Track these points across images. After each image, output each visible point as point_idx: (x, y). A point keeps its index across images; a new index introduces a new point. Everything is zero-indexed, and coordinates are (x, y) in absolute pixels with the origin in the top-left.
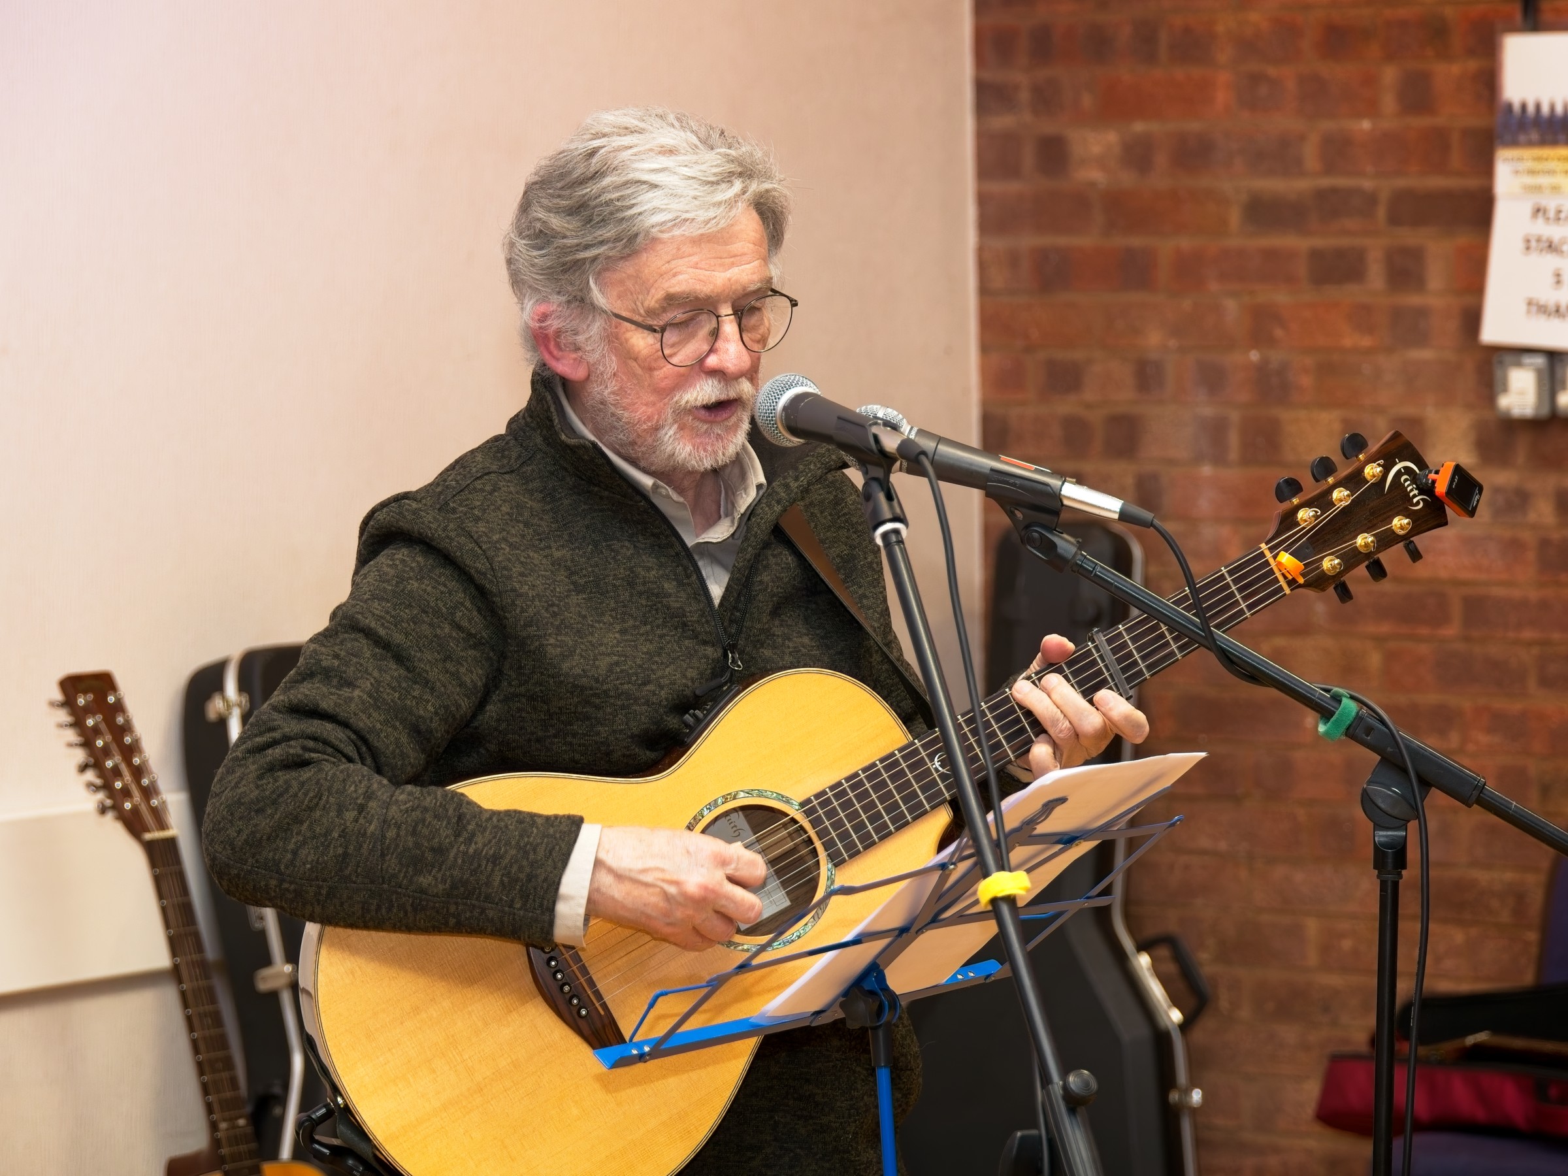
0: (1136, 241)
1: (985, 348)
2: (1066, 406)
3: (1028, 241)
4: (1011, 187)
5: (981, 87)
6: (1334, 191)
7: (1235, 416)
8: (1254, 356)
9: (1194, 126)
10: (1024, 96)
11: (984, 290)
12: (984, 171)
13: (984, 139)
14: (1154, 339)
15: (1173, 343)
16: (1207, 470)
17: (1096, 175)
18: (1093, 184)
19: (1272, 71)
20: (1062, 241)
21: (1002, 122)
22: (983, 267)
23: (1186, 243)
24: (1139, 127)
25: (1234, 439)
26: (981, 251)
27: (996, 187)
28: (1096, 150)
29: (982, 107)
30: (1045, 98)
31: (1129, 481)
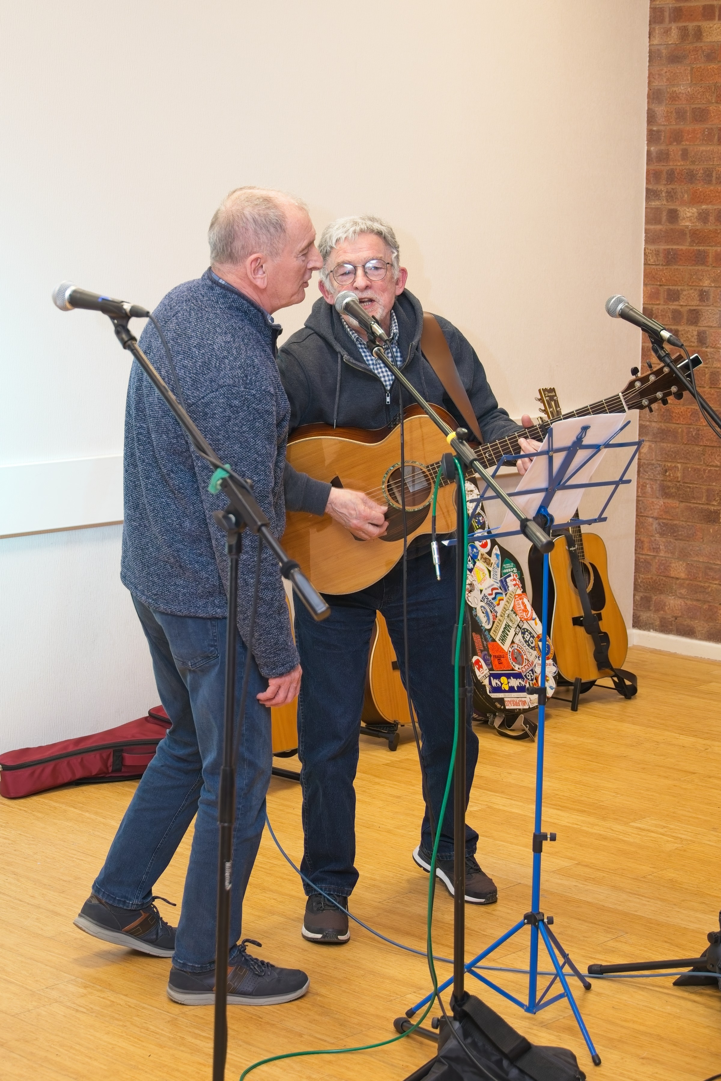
0: (702, 248)
1: (645, 285)
2: (673, 306)
3: (663, 247)
4: (659, 227)
5: (647, 190)
10: (664, 194)
11: (646, 264)
12: (647, 222)
13: (648, 209)
14: (707, 283)
15: (713, 285)
17: (687, 224)
18: (687, 227)
20: (675, 247)
21: (655, 204)
24: (704, 207)
26: (646, 249)
27: (652, 227)
28: (688, 215)
29: (648, 198)
30: (671, 196)
31: (695, 333)
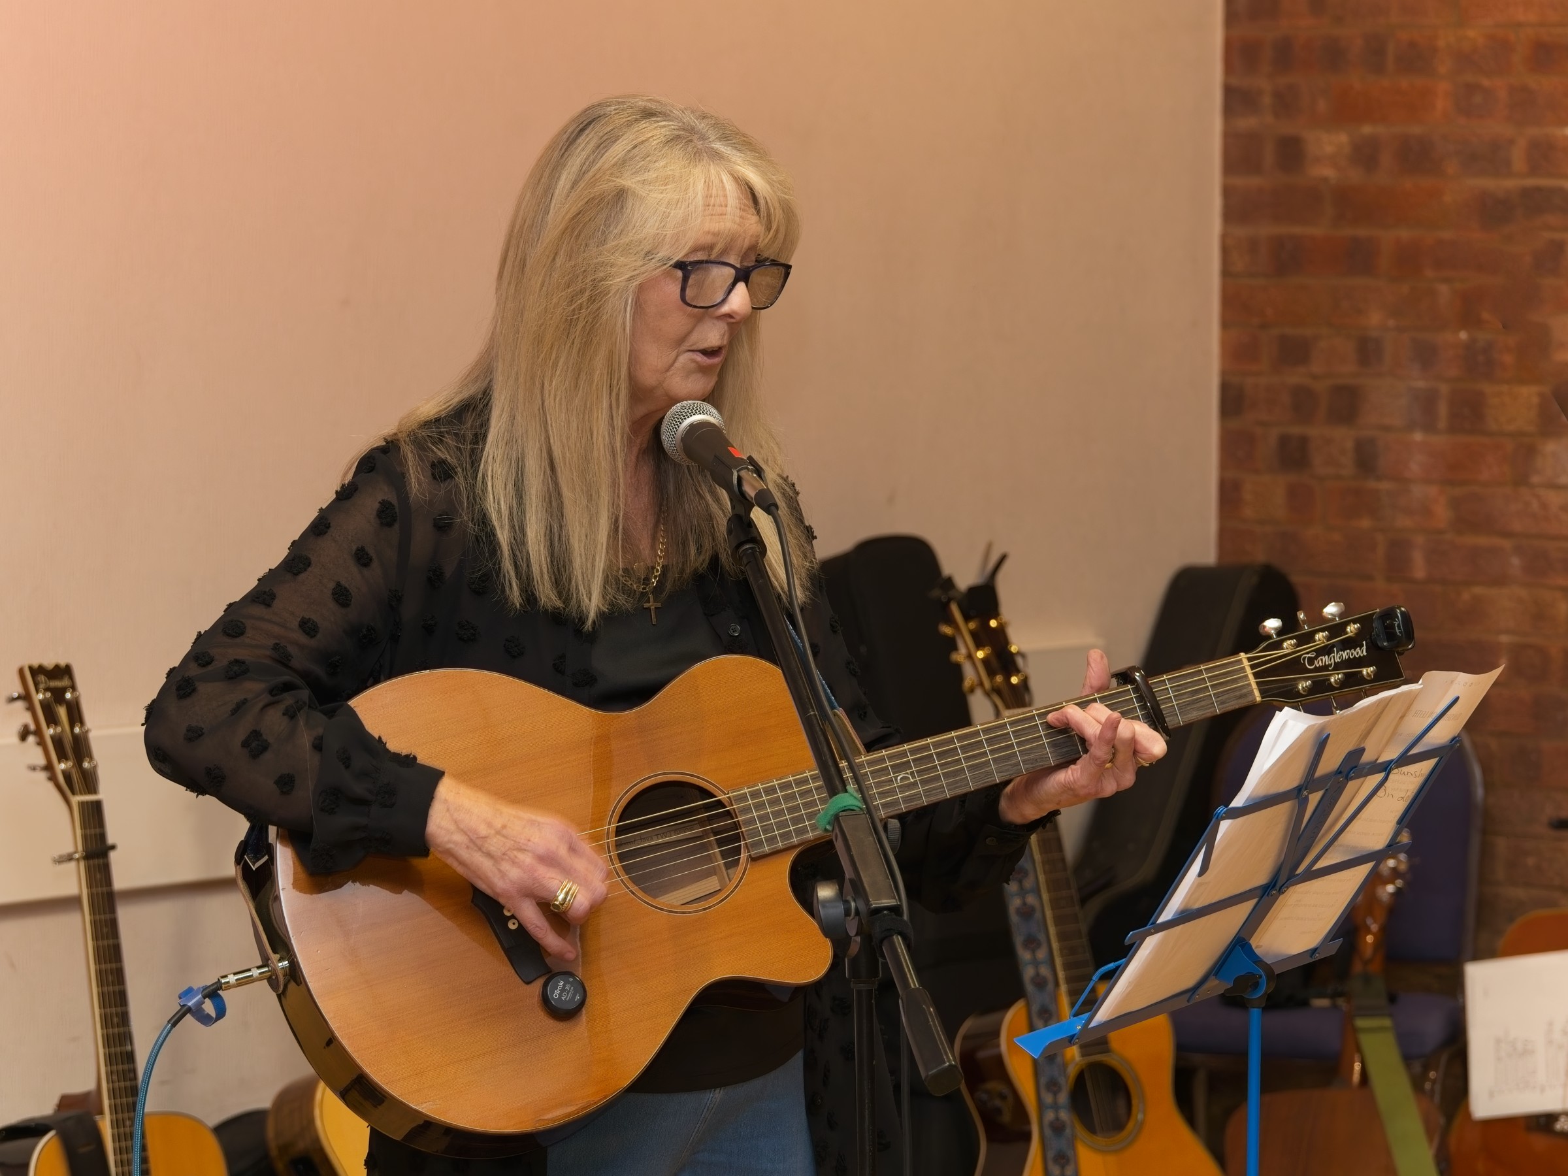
0: (1362, 232)
1: (1225, 325)
2: (1295, 377)
3: (1266, 230)
4: (1255, 181)
5: (1229, 92)
6: (1538, 189)
7: (1444, 389)
8: (1463, 335)
9: (1416, 130)
10: (1267, 100)
11: (1227, 273)
12: (1229, 167)
13: (1229, 136)
14: (1375, 319)
15: (1391, 323)
16: (1418, 436)
17: (1328, 172)
18: (1325, 180)
19: (1486, 82)
20: (1297, 230)
21: (1247, 123)
22: (1225, 251)
23: (1405, 234)
24: (1367, 129)
25: (1443, 409)
26: (1224, 237)
27: (1240, 181)
28: (1329, 149)
29: (1229, 110)
30: (1285, 103)
31: (1349, 445)
